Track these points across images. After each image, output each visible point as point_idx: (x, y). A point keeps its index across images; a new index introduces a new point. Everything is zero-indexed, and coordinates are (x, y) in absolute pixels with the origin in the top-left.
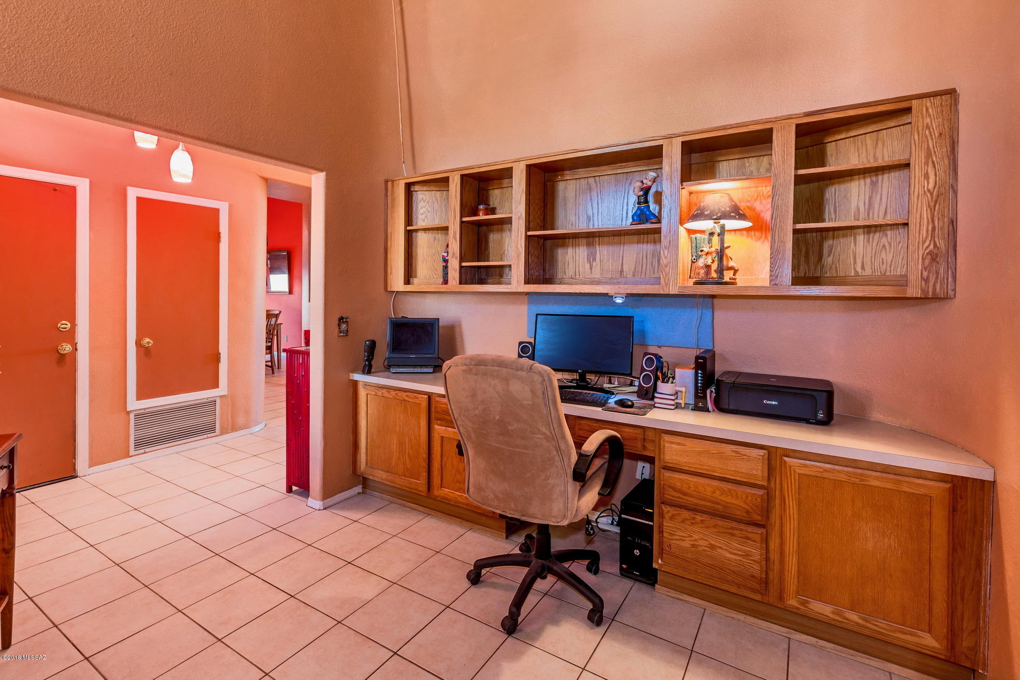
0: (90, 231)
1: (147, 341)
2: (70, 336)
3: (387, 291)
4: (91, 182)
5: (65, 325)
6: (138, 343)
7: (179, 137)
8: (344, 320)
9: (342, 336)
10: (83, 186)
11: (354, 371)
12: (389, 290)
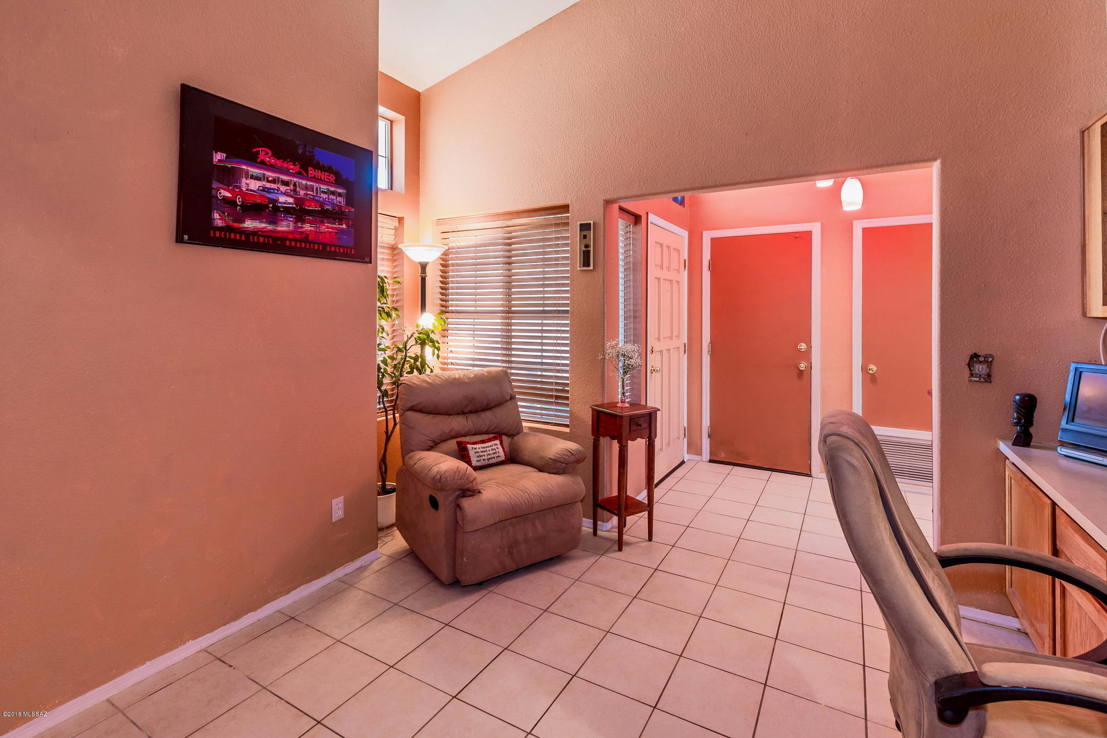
0: (821, 266)
1: (873, 368)
2: (807, 355)
3: (1086, 317)
4: (822, 224)
5: (803, 346)
6: (864, 369)
7: (845, 174)
8: (982, 359)
9: (975, 381)
10: (816, 229)
11: (1003, 438)
12: (1088, 316)
